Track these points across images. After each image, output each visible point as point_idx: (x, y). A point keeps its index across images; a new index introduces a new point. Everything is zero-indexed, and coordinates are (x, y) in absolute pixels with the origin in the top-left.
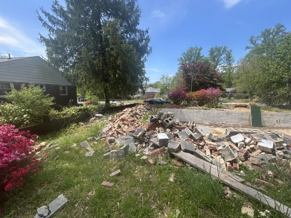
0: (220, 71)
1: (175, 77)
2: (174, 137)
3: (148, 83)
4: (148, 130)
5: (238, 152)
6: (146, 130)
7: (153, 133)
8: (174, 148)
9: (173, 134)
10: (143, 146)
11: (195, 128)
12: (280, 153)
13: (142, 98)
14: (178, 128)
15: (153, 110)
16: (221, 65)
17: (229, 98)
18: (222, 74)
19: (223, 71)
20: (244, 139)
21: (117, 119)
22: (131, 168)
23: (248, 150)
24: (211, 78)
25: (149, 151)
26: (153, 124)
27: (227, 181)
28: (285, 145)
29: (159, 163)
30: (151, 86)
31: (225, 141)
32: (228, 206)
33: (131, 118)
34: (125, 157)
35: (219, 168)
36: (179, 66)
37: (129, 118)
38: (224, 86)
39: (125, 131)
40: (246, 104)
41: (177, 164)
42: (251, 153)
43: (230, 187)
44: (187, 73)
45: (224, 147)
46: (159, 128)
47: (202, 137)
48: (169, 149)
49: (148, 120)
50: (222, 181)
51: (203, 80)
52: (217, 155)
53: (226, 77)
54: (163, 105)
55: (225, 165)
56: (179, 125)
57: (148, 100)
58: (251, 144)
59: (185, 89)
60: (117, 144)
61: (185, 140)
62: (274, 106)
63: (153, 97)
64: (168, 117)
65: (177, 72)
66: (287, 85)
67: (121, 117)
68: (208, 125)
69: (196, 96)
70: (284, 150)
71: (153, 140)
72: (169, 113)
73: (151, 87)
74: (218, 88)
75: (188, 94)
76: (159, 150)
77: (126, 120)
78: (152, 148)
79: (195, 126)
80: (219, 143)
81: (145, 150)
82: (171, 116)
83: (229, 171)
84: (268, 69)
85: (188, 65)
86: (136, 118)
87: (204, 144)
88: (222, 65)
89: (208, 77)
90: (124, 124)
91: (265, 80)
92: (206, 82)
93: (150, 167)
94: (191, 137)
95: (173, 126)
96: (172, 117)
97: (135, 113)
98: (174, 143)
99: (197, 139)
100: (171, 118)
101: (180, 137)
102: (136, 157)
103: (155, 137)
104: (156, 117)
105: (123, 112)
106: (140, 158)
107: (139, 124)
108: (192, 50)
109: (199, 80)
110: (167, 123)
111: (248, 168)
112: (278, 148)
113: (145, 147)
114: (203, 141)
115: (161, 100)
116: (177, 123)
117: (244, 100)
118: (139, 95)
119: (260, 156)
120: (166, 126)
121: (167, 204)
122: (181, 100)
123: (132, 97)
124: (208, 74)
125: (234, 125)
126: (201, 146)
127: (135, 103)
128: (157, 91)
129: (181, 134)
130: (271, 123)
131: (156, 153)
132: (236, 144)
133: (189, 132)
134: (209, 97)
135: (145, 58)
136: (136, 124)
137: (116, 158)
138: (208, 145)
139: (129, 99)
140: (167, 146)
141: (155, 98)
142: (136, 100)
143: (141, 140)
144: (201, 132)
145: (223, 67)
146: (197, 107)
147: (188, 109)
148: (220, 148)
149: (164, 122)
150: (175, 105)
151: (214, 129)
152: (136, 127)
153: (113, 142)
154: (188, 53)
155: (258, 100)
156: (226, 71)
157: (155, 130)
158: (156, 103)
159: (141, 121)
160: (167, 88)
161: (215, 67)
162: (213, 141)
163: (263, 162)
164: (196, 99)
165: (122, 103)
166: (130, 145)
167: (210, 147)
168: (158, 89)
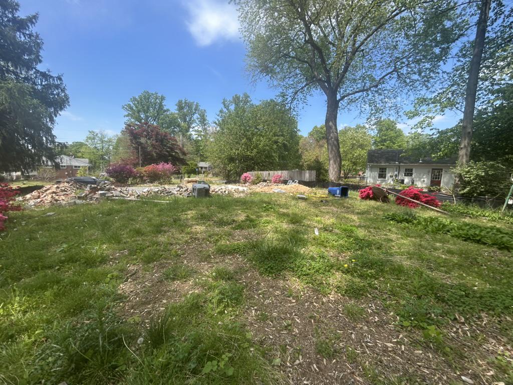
0: (194, 137)
16: (194, 129)
18: (197, 141)
19: (198, 137)
24: (172, 149)
63: (73, 175)
69: (146, 171)
73: (62, 156)
75: (135, 170)
89: (168, 147)
108: (149, 96)
122: (127, 177)
123: (8, 177)
128: (82, 163)
134: (160, 173)
142: (25, 182)
154: (141, 99)
161: (187, 131)
164: (146, 175)
168: (82, 159)
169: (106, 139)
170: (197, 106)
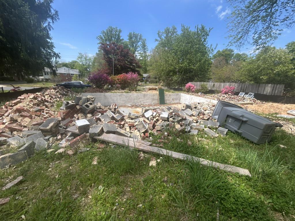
0: (138, 57)
1: (95, 57)
2: (97, 121)
3: (60, 61)
4: (63, 119)
5: (149, 124)
6: (60, 119)
7: (71, 121)
8: (96, 132)
9: (94, 118)
10: (58, 138)
11: (117, 110)
12: (171, 119)
13: (54, 81)
14: (100, 112)
15: (70, 95)
16: (138, 52)
17: (146, 83)
18: (139, 60)
19: (140, 58)
20: (152, 114)
21: (7, 111)
22: (41, 169)
23: (155, 121)
24: (131, 63)
25: (67, 142)
26: (69, 112)
27: (141, 148)
28: (174, 114)
29: (80, 151)
30: (65, 65)
31: (141, 118)
32: (141, 165)
33: (35, 106)
34: (30, 158)
35: (134, 139)
36: (100, 45)
37: (32, 107)
38: (141, 72)
39: (25, 125)
40: (156, 87)
41: (100, 147)
42: (157, 123)
43: (143, 151)
44: (108, 55)
45: (139, 122)
46: (78, 114)
47: (123, 117)
48: (90, 134)
49: (63, 107)
50: (138, 148)
51: (124, 64)
52: (134, 130)
53: (142, 64)
54: (84, 90)
55: (140, 136)
56: (101, 109)
57: (63, 83)
58: (157, 117)
59: (107, 72)
60: (13, 145)
61: (108, 122)
62: (171, 89)
63: (70, 79)
64: (88, 101)
65: (98, 52)
66: (178, 74)
67: (15, 108)
68: (130, 107)
69: (118, 79)
70: (173, 117)
71: (71, 129)
72: (89, 97)
73: (64, 67)
74: (136, 73)
75: (110, 78)
76: (79, 138)
77: (25, 110)
78: (70, 138)
79: (117, 108)
80: (136, 120)
81: (61, 143)
82: (91, 100)
83: (143, 140)
84: (168, 61)
85: (108, 47)
86: (44, 107)
87: (125, 123)
88: (140, 52)
89: (128, 62)
90: (22, 116)
91: (167, 69)
92: (126, 66)
93: (69, 159)
94: (113, 118)
95: (95, 110)
96: (93, 101)
97: (43, 100)
98: (96, 127)
99: (119, 119)
100: (91, 102)
101: (103, 120)
102: (48, 153)
103: (73, 126)
104: (73, 102)
105: (19, 100)
106: (55, 152)
107: (51, 114)
108: (112, 30)
109: (121, 64)
110: (87, 108)
111: (155, 134)
112: (170, 116)
113: (62, 139)
114: (124, 120)
115: (81, 84)
116: (99, 107)
117: (155, 84)
118: (47, 77)
119: (161, 124)
120: (86, 111)
121: (91, 186)
122: (104, 83)
123: (36, 79)
124: (128, 59)
125: (149, 105)
126: (122, 125)
127: (42, 88)
128: (75, 72)
129: (103, 118)
130: (170, 101)
131: (75, 143)
132: (148, 119)
133: (111, 114)
134: (129, 81)
135: (49, 25)
136: (45, 114)
137: (12, 164)
138: (127, 123)
139: (31, 81)
140: (88, 132)
141: (73, 81)
142: (44, 83)
143: (54, 132)
144: (122, 113)
145: (140, 53)
146: (119, 90)
147: (112, 92)
148: (136, 123)
149: (84, 107)
150: (98, 89)
151: (135, 109)
152: (45, 118)
153: (4, 145)
154: (107, 32)
155: (163, 84)
156: (142, 58)
157: (73, 117)
158: (74, 87)
159: (53, 109)
160: (87, 70)
161: (134, 53)
162: (132, 119)
163: (163, 127)
164: (118, 82)
165: (17, 88)
166: (36, 142)
167: (129, 124)
168: (75, 70)
169: (88, 58)
170: (141, 36)
